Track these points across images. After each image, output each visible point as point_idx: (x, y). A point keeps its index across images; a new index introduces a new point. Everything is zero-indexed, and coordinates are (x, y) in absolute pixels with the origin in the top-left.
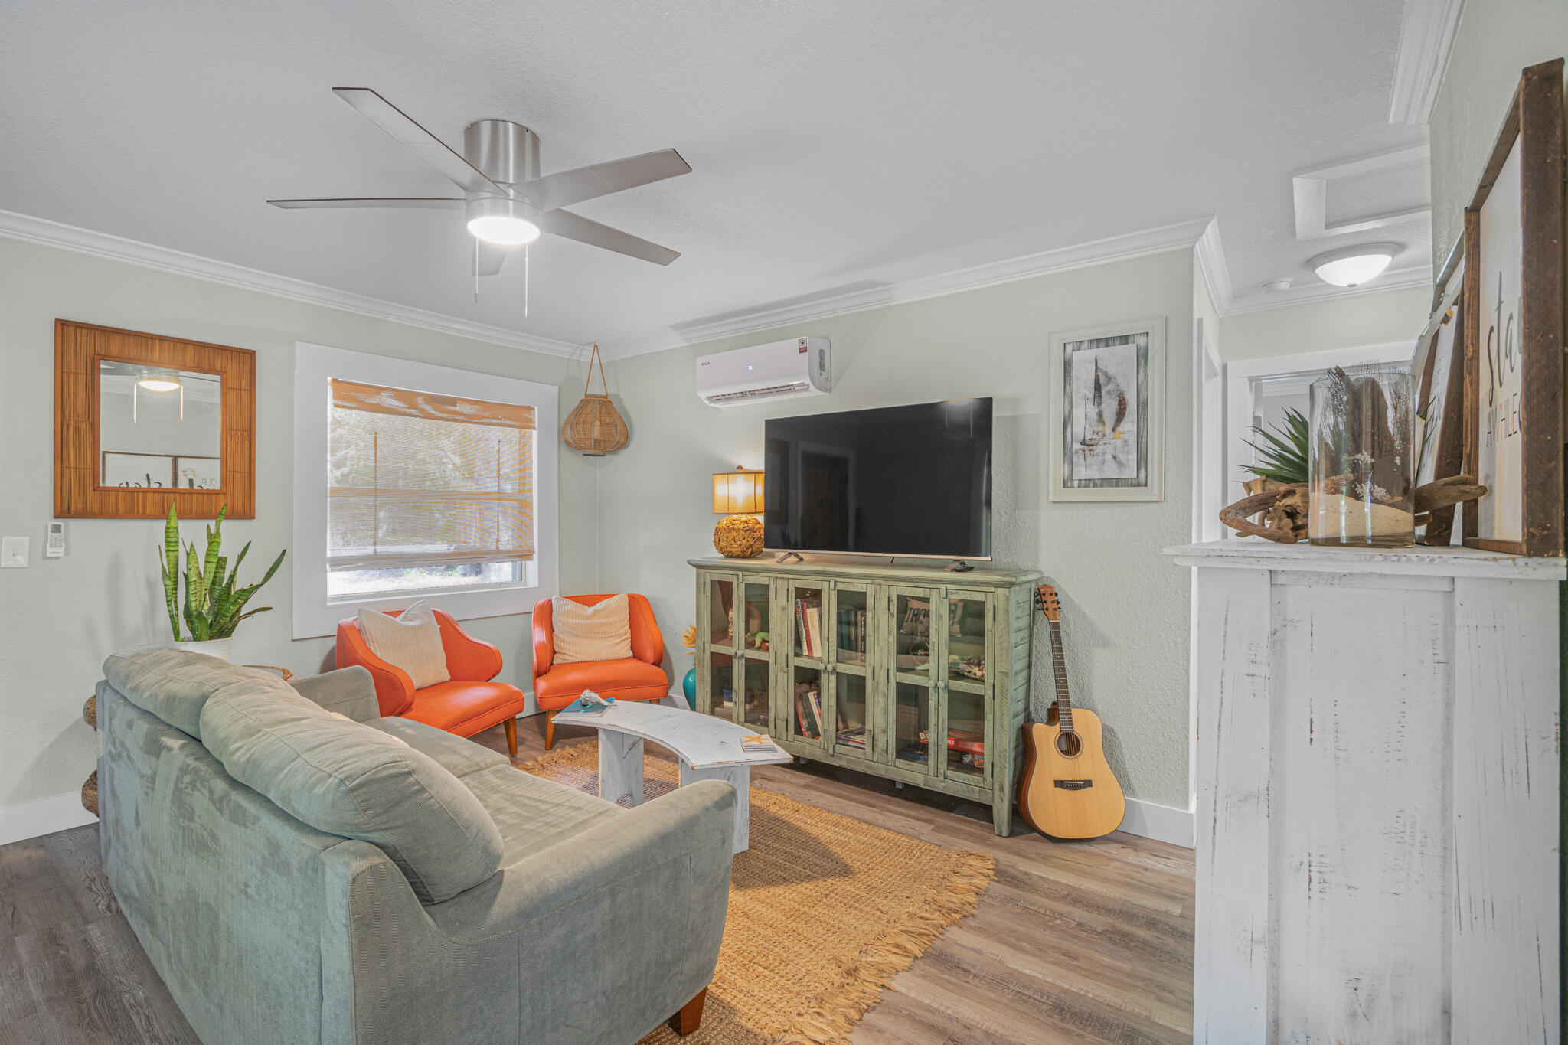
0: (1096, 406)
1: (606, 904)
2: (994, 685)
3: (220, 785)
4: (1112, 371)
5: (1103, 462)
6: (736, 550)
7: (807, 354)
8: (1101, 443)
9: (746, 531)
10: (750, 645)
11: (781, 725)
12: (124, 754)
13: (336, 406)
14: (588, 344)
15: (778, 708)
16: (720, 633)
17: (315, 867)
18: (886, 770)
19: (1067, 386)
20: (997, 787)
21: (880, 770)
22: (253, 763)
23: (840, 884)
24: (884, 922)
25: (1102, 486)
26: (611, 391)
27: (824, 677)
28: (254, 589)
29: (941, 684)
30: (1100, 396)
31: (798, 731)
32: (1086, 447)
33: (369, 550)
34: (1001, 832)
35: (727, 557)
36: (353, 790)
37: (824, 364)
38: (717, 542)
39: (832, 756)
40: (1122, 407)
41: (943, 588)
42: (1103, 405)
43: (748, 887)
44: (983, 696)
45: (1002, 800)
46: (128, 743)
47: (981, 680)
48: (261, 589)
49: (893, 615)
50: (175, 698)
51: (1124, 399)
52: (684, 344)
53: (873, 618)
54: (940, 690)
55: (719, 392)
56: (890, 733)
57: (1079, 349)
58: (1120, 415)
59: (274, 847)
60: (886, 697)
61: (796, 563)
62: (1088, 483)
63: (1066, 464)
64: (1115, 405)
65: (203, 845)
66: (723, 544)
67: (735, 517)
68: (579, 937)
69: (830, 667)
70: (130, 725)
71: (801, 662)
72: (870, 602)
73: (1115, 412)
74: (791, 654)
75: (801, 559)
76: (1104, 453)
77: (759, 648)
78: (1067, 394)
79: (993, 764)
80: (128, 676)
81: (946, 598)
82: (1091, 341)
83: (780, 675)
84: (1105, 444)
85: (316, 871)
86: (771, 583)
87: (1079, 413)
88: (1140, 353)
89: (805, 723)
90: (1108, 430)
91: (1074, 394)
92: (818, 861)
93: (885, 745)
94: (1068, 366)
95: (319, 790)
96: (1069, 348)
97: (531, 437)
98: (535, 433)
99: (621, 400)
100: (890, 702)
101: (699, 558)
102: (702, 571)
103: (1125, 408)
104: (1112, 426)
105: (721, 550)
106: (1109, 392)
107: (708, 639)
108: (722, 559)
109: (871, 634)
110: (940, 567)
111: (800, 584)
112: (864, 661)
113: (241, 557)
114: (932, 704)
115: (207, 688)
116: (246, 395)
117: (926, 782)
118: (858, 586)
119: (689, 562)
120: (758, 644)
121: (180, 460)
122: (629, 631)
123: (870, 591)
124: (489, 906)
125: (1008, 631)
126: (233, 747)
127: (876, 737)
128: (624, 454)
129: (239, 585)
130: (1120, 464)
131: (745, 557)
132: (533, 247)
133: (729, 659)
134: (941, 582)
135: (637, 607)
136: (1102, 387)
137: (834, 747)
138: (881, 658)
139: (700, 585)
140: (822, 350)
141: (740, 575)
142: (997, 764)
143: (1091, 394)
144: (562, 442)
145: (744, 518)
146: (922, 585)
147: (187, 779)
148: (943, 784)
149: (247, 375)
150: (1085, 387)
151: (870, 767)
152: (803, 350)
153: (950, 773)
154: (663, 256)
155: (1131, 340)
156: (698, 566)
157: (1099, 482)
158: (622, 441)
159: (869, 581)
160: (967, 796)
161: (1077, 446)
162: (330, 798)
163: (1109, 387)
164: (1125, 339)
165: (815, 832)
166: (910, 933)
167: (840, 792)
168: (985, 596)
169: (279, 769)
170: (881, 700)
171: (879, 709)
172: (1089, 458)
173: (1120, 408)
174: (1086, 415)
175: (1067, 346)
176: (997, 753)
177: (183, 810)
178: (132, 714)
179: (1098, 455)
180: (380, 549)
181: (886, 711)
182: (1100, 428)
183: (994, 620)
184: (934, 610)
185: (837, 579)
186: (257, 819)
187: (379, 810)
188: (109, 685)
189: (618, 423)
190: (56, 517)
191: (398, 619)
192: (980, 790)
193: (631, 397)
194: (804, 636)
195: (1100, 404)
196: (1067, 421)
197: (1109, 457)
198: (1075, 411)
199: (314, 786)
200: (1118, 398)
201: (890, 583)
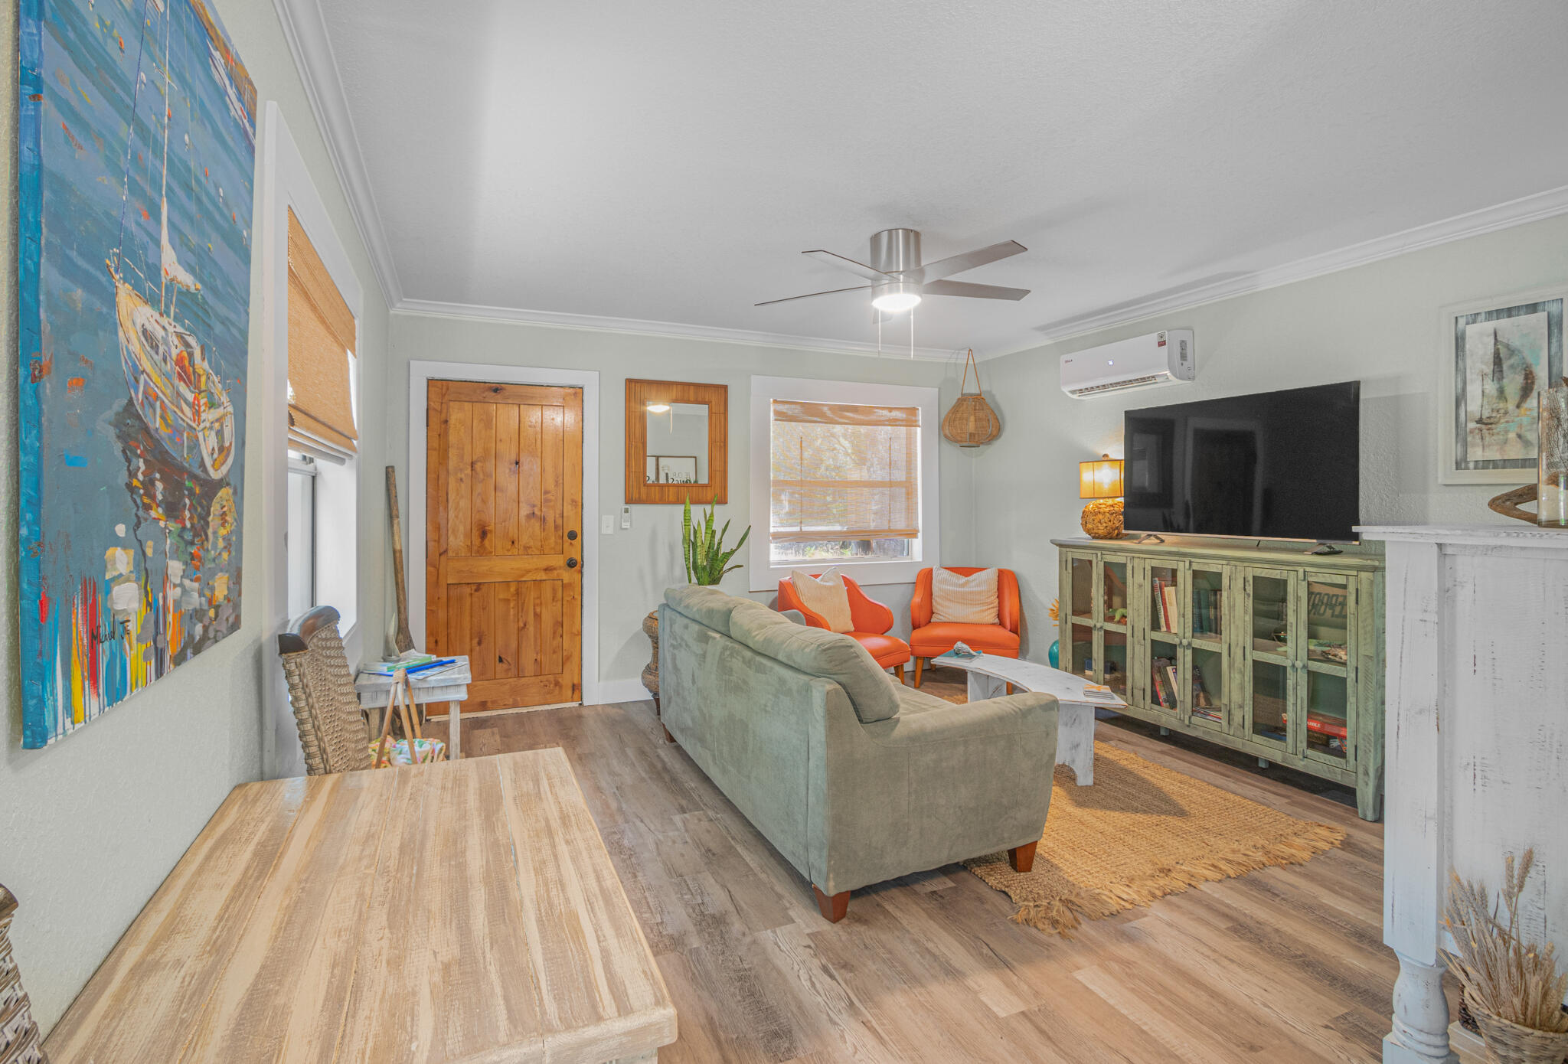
0: (1495, 382)
1: (961, 749)
2: (1357, 668)
3: (748, 654)
4: (1515, 343)
5: (1506, 442)
6: (1102, 531)
7: (1166, 346)
8: (1502, 421)
9: (1112, 514)
10: (1109, 619)
11: (1138, 694)
12: (684, 644)
13: (776, 420)
14: (963, 349)
15: (1136, 678)
16: (1081, 606)
17: (807, 689)
18: (1243, 744)
19: (1460, 362)
20: (1361, 770)
21: (1237, 744)
22: (768, 641)
23: (1172, 821)
24: (1207, 851)
25: (1504, 468)
26: (984, 388)
27: (1180, 652)
28: (732, 552)
29: (1299, 664)
30: (1501, 371)
31: (1155, 700)
32: (1483, 426)
33: (796, 529)
34: (1365, 815)
35: (1094, 538)
36: (825, 650)
37: (1186, 354)
38: (1084, 525)
39: (1188, 726)
40: (1529, 381)
41: (1301, 570)
42: (1504, 380)
43: (1088, 807)
44: (1345, 679)
45: (1367, 784)
46: (686, 637)
47: (1344, 664)
48: (736, 552)
49: (1249, 595)
50: (713, 611)
51: (1531, 373)
52: (1050, 342)
53: (1229, 598)
54: (1299, 670)
55: (1083, 386)
56: (1246, 709)
57: (1474, 322)
58: (1527, 390)
59: (782, 681)
60: (1243, 674)
61: (1156, 544)
62: (1486, 464)
63: (1459, 445)
64: (1519, 379)
65: (739, 688)
66: (1090, 526)
67: (1102, 501)
68: (944, 764)
69: (1185, 642)
70: (686, 627)
71: (1157, 636)
72: (1225, 582)
73: (1519, 387)
74: (1148, 628)
75: (1162, 541)
76: (1507, 432)
77: (1119, 622)
78: (1460, 369)
79: (1356, 747)
80: (681, 599)
81: (1304, 580)
82: (1490, 313)
83: (1137, 647)
84: (1507, 422)
85: (807, 691)
86: (1129, 562)
87: (1474, 390)
88: (1553, 322)
89: (1162, 695)
90: (1511, 406)
91: (1468, 371)
92: (1156, 803)
93: (1241, 720)
94: (1460, 341)
95: (807, 650)
96: (1462, 322)
97: (916, 433)
98: (919, 430)
99: (993, 396)
100: (1247, 679)
101: (1064, 538)
102: (1064, 549)
103: (1533, 383)
104: (1516, 403)
105: (1088, 532)
106: (1512, 367)
107: (1069, 611)
108: (1088, 539)
109: (1227, 612)
110: (1301, 551)
111: (1156, 563)
112: (1221, 639)
113: (724, 531)
114: (1290, 683)
115: (732, 606)
116: (722, 416)
117: (1284, 759)
118: (1213, 567)
119: (1053, 542)
120: (1117, 618)
121: (661, 459)
122: (997, 601)
123: (1226, 572)
124: (892, 730)
125: (1373, 615)
126: (754, 634)
127: (1233, 712)
128: (997, 444)
129: (724, 549)
131: (1111, 538)
132: (916, 310)
133: (1088, 631)
134: (1299, 564)
135: (1006, 581)
136: (1504, 361)
137: (1190, 718)
138: (1237, 636)
139: (1063, 563)
140: (1183, 341)
141: (1099, 554)
142: (1361, 747)
143: (1489, 369)
144: (942, 435)
145: (1110, 502)
146: (1279, 567)
147: (728, 652)
148: (1302, 763)
149: (723, 403)
150: (1482, 362)
151: (1226, 740)
152: (1162, 344)
153: (1309, 752)
154: (1017, 294)
155: (1540, 308)
156: (1061, 546)
157: (1500, 463)
158: (994, 433)
159: (1224, 562)
160: (1327, 776)
161: (1472, 425)
162: (813, 654)
163: (1512, 361)
164: (1533, 308)
165: (1161, 784)
166: (1229, 861)
167: (1195, 761)
168: (1347, 579)
169: (783, 642)
170: (1237, 676)
171: (1235, 686)
172: (1487, 439)
173: (1527, 383)
174: (1483, 392)
175: (1460, 320)
176: (1360, 736)
177: (724, 669)
178: (686, 621)
179: (1498, 434)
180: (805, 529)
181: (1242, 688)
182: (1501, 405)
183: (1357, 603)
184: (1292, 591)
185: (1193, 560)
186: (772, 668)
187: (837, 663)
188: (668, 606)
189: (990, 417)
190: (626, 503)
191: (818, 580)
192: (1342, 772)
193: (1003, 393)
194: (1162, 613)
195: (1501, 379)
196: (1460, 400)
197: (1512, 435)
198: (1469, 388)
199: (804, 648)
200: (1523, 372)
201: (1246, 564)
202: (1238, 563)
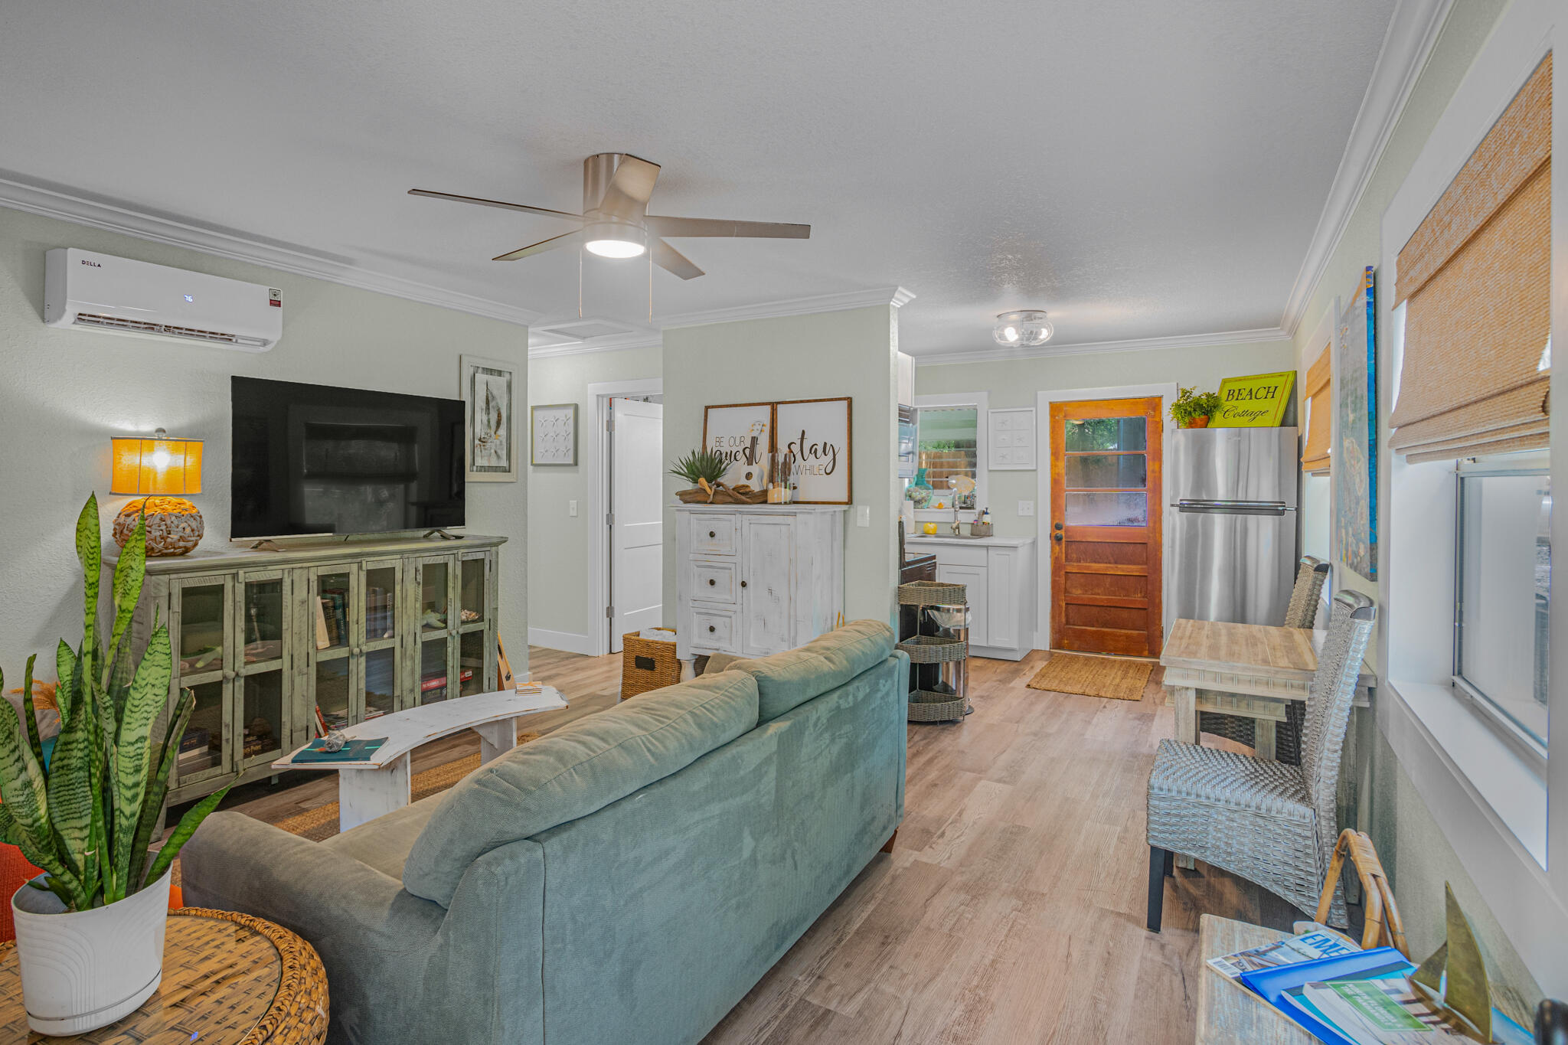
0: (487, 416)
2: (490, 621)
4: (495, 392)
5: (490, 455)
7: (281, 306)
8: (489, 441)
11: (299, 736)
15: (295, 718)
19: (471, 397)
25: (488, 472)
27: (352, 664)
29: (456, 631)
30: (489, 409)
32: (481, 444)
41: (459, 553)
44: (482, 633)
47: (481, 621)
49: (419, 583)
51: (500, 413)
53: (402, 590)
54: (455, 637)
56: (416, 687)
57: (477, 372)
58: (498, 424)
60: (413, 659)
62: (482, 469)
63: (472, 455)
64: (496, 416)
71: (323, 656)
72: (398, 575)
73: (496, 421)
74: (311, 651)
76: (491, 449)
77: (269, 657)
78: (471, 402)
82: (485, 368)
86: (285, 576)
88: (508, 384)
90: (493, 433)
94: (472, 382)
96: (472, 369)
100: (417, 661)
102: (168, 577)
103: (501, 419)
104: (495, 430)
106: (493, 406)
107: (175, 672)
109: (400, 605)
112: (394, 633)
114: (448, 652)
118: (387, 563)
123: (399, 565)
125: (497, 578)
130: (498, 457)
133: (216, 686)
136: (490, 403)
138: (409, 624)
139: (161, 600)
143: (484, 407)
146: (442, 553)
150: (482, 402)
152: (276, 304)
155: (503, 373)
157: (487, 469)
159: (399, 556)
161: (477, 442)
163: (493, 403)
164: (501, 372)
168: (484, 555)
170: (408, 664)
171: (406, 673)
172: (483, 452)
173: (498, 419)
174: (482, 421)
176: (492, 669)
179: (487, 449)
181: (413, 673)
182: (489, 431)
183: (490, 570)
184: (451, 573)
195: (489, 414)
196: (471, 423)
197: (493, 451)
198: (476, 417)
200: (497, 412)
201: (418, 555)
202: (411, 555)
